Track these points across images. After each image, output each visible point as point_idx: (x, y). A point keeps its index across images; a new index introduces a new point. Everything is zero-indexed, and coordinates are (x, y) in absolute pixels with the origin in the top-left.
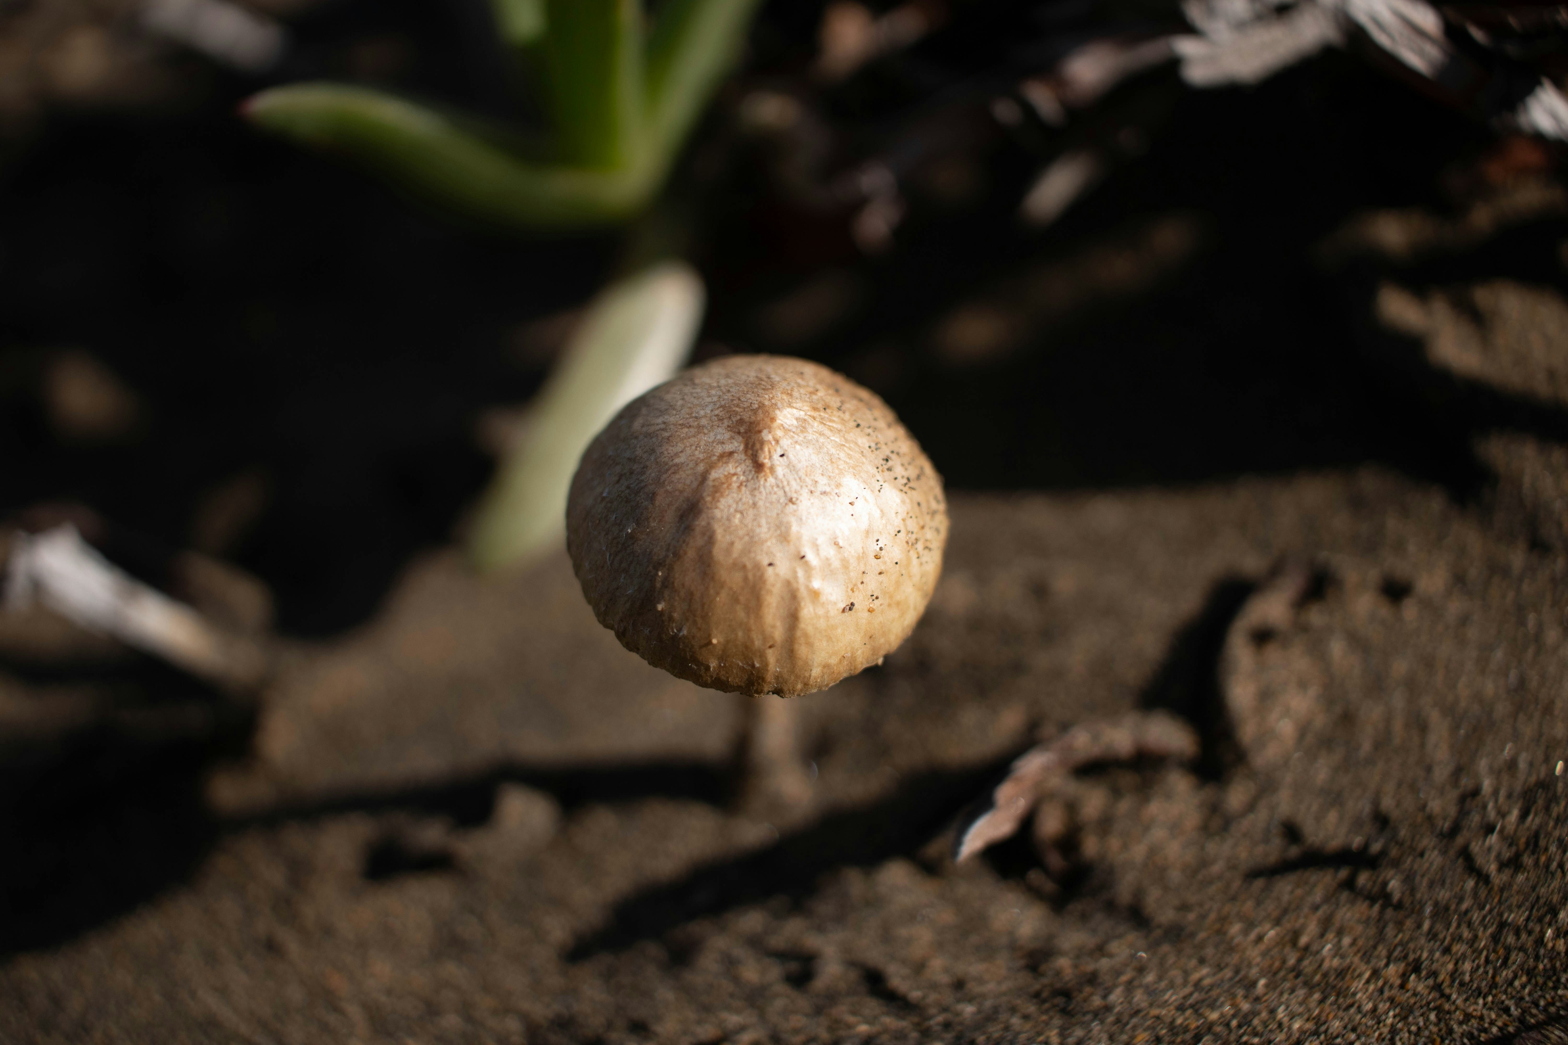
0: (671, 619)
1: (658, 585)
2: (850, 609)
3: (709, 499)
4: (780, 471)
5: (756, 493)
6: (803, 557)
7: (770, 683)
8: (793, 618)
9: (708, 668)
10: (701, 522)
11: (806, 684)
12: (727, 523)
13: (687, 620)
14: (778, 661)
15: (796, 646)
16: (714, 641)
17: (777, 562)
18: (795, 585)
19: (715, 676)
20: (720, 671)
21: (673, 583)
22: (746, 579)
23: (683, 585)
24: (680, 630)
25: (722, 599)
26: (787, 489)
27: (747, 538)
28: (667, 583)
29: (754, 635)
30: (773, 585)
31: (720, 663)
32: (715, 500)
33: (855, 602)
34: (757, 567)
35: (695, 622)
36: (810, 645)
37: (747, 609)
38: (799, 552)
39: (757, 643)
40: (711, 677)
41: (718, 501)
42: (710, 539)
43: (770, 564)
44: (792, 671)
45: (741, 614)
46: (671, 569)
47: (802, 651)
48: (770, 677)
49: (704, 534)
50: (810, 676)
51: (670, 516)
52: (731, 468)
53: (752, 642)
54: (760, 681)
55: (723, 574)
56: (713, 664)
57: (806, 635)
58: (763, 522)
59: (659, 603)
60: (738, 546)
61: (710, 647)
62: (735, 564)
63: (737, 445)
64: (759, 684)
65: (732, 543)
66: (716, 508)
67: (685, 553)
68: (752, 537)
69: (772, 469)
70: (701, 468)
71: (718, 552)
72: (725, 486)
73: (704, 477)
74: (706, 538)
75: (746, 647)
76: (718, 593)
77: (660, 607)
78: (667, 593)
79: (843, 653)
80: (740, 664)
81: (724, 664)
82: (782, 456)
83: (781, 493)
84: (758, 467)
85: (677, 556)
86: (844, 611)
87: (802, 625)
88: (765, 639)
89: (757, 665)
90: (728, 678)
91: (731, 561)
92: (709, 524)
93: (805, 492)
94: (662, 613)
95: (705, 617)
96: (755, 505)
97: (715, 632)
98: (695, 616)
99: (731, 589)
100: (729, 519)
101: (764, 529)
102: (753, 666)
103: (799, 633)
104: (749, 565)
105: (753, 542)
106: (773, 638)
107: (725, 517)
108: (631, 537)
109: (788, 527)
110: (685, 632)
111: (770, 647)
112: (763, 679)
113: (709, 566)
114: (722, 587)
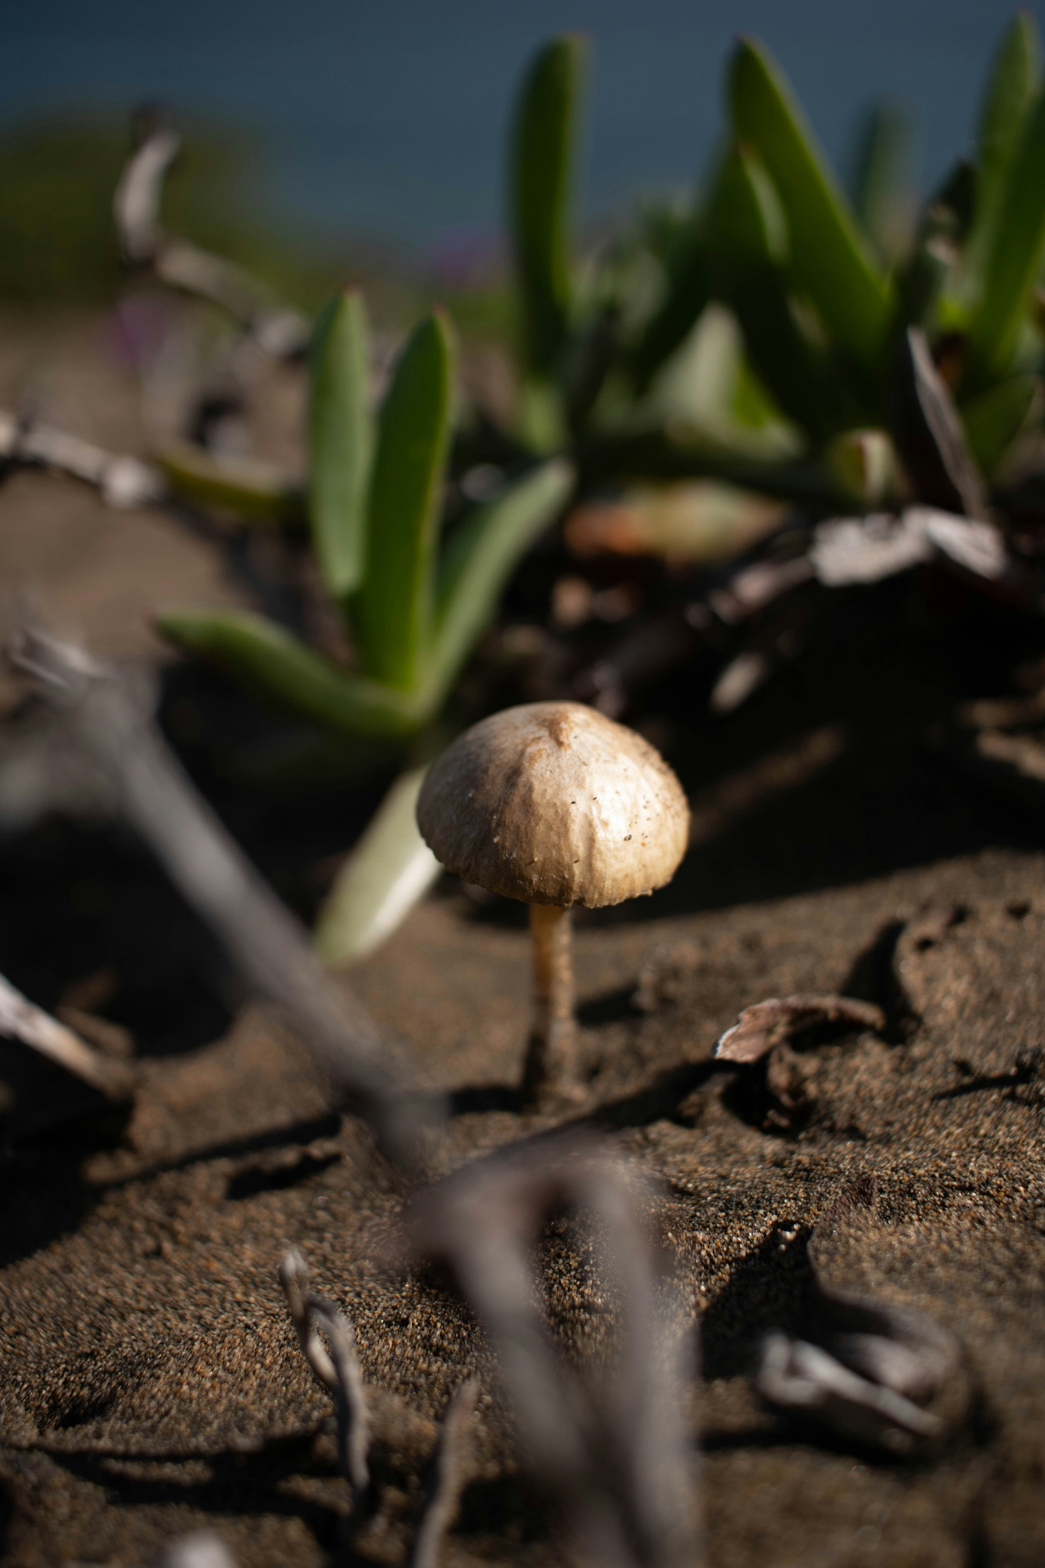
0: (504, 847)
1: (494, 825)
2: (629, 839)
3: (527, 764)
4: (575, 747)
5: (560, 759)
6: (595, 799)
7: (575, 892)
8: (591, 841)
9: (531, 882)
10: (523, 779)
11: (601, 895)
12: (541, 778)
13: (516, 846)
14: (581, 873)
15: (594, 861)
16: (536, 859)
17: (578, 802)
18: (590, 817)
19: (536, 889)
20: (540, 884)
21: (505, 822)
22: (557, 812)
23: (512, 822)
24: (511, 854)
25: (541, 828)
26: (581, 757)
27: (555, 786)
28: (500, 823)
29: (564, 853)
30: (576, 816)
31: (540, 877)
32: (531, 765)
33: (632, 835)
34: (564, 804)
35: (521, 846)
36: (604, 861)
37: (559, 835)
38: (592, 795)
39: (567, 859)
40: (534, 890)
41: (534, 765)
42: (530, 789)
43: (573, 803)
44: (591, 882)
45: (554, 838)
46: (503, 812)
47: (598, 865)
48: (575, 887)
49: (525, 786)
50: (604, 886)
51: (500, 780)
52: (541, 745)
53: (563, 858)
54: (569, 890)
55: (541, 811)
56: (535, 878)
57: (600, 853)
58: (566, 776)
59: (495, 837)
60: (550, 791)
61: (533, 865)
62: (548, 803)
63: (544, 733)
64: (568, 893)
65: (546, 790)
66: (533, 769)
67: (513, 800)
68: (559, 786)
69: (569, 746)
70: (520, 748)
71: (536, 796)
72: (538, 756)
73: (522, 753)
74: (527, 788)
75: (559, 863)
76: (537, 824)
77: (496, 840)
78: (500, 831)
79: (625, 872)
80: (555, 877)
81: (543, 878)
82: (576, 737)
83: (577, 759)
84: (560, 744)
85: (506, 803)
86: (625, 839)
87: (597, 845)
88: (571, 856)
89: (567, 876)
90: (545, 889)
91: (545, 802)
92: (528, 779)
93: (593, 760)
94: (497, 844)
95: (529, 843)
96: (559, 766)
97: (536, 852)
98: (521, 842)
99: (546, 820)
100: (542, 775)
101: (567, 780)
102: (564, 877)
103: (595, 851)
104: (558, 803)
105: (559, 788)
106: (577, 855)
107: (539, 774)
108: (473, 799)
109: (584, 779)
110: (515, 856)
111: (576, 862)
112: (571, 888)
113: (530, 806)
114: (540, 819)
